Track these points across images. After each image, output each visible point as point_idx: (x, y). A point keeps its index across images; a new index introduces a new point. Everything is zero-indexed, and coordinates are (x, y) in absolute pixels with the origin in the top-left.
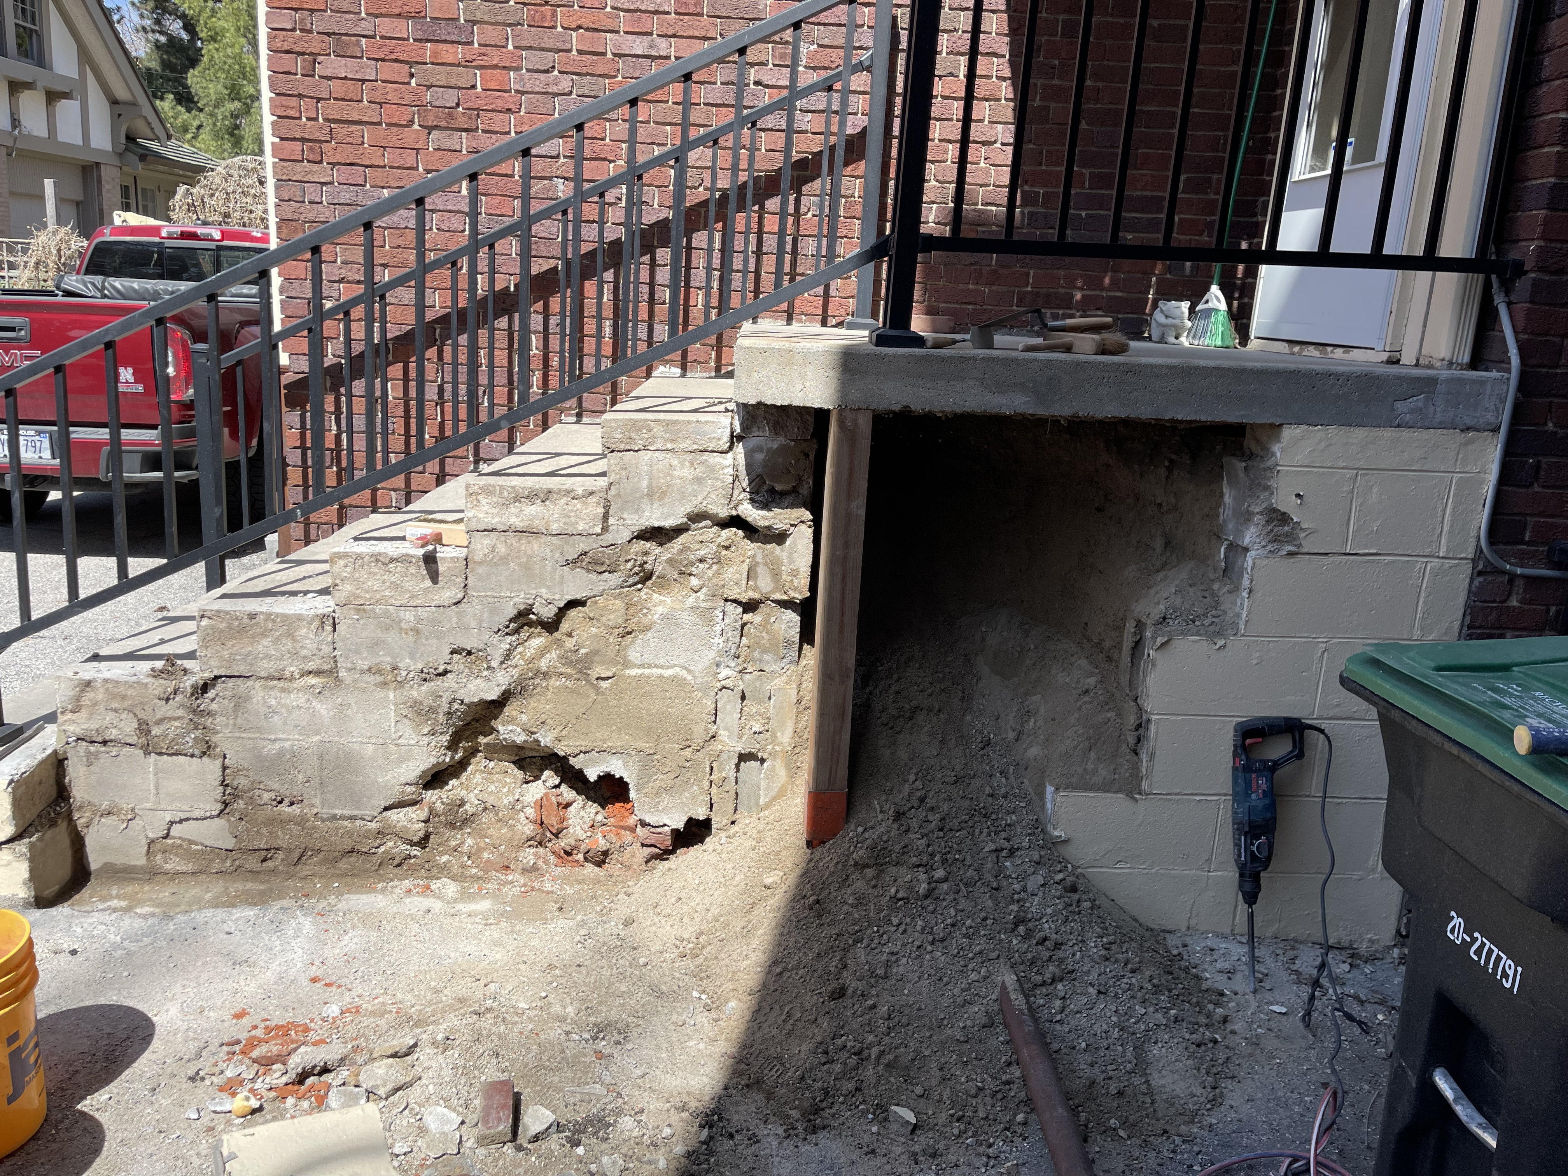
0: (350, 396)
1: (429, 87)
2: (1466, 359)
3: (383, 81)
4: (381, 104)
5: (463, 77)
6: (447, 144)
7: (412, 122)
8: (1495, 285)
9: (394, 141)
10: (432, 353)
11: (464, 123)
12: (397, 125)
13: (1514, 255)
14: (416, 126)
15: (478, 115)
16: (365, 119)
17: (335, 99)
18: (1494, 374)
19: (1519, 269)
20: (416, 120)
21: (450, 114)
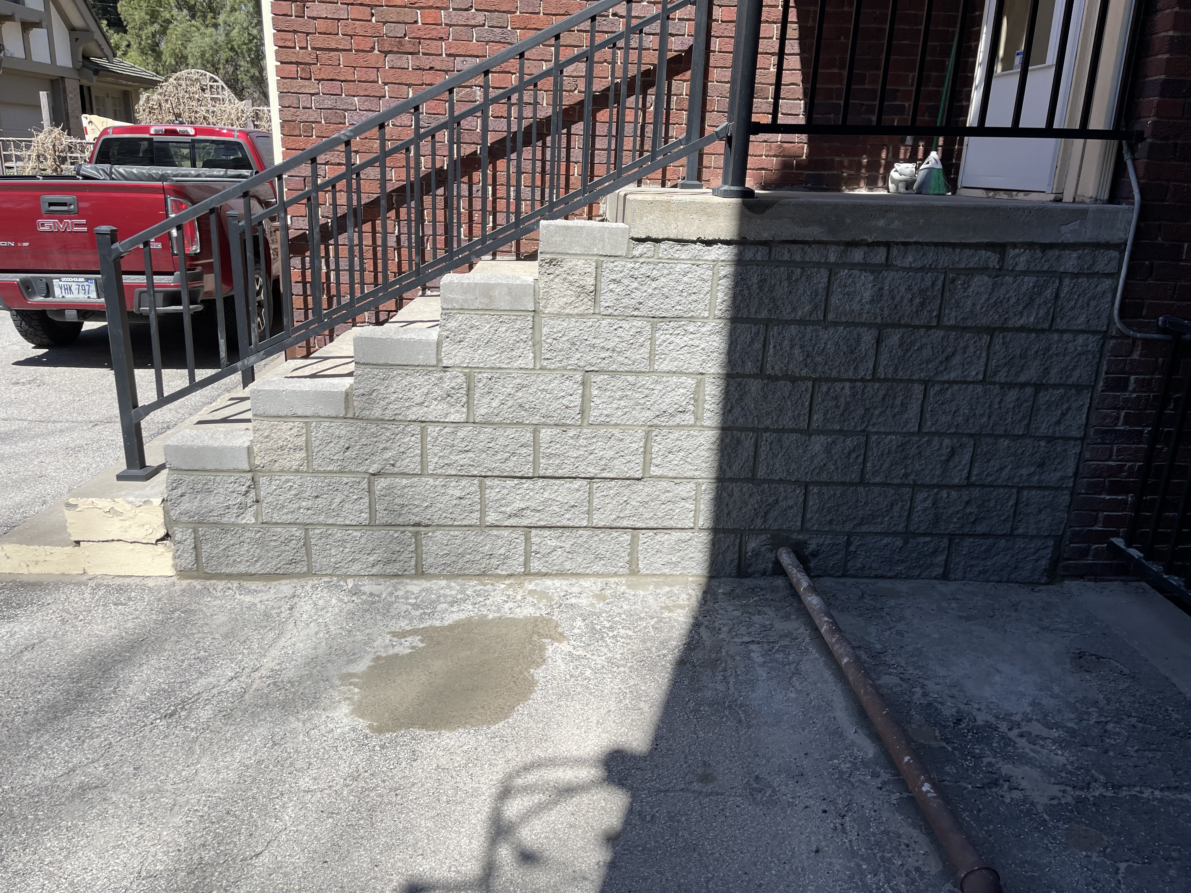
0: (336, 245)
1: (385, 23)
2: (1106, 197)
3: (352, 20)
4: (351, 36)
5: (408, 15)
6: (398, 64)
7: (373, 48)
8: (1125, 148)
9: (361, 62)
10: (392, 214)
11: (409, 48)
12: (363, 51)
13: (1138, 127)
14: (376, 52)
15: (420, 43)
16: (341, 47)
17: (319, 33)
18: (1124, 206)
19: (1140, 136)
20: (376, 47)
21: (399, 42)
